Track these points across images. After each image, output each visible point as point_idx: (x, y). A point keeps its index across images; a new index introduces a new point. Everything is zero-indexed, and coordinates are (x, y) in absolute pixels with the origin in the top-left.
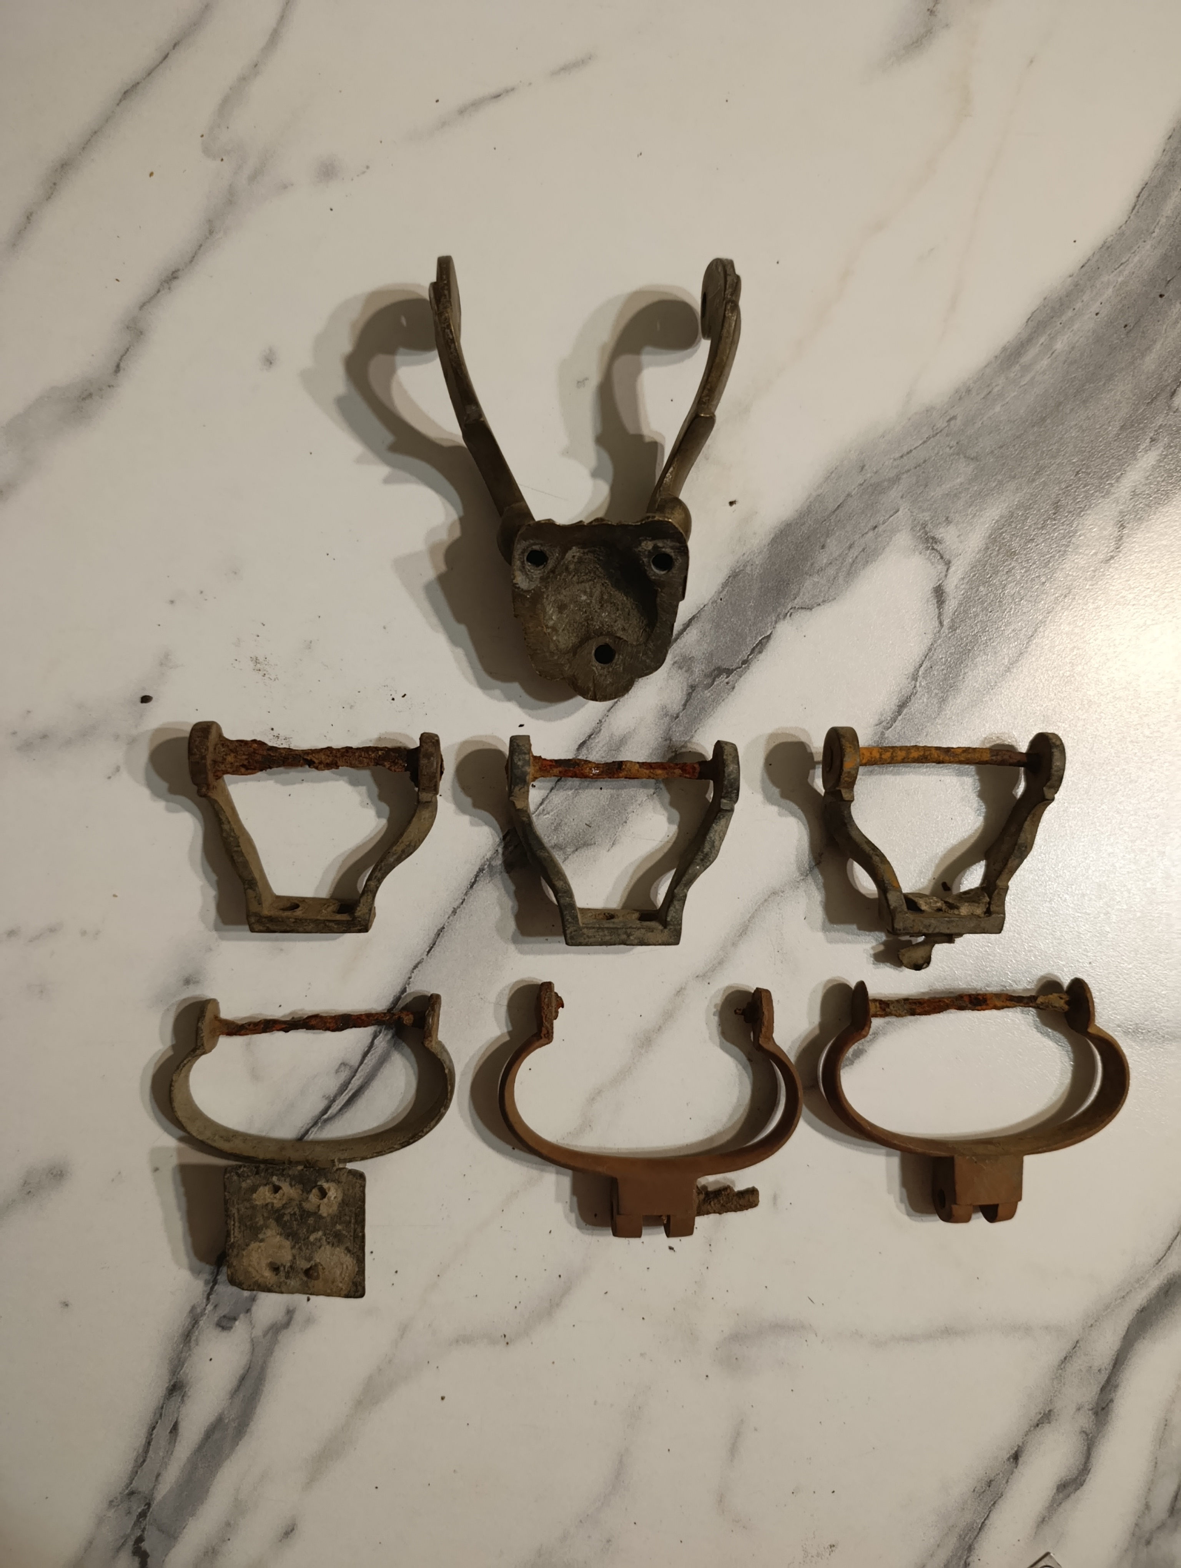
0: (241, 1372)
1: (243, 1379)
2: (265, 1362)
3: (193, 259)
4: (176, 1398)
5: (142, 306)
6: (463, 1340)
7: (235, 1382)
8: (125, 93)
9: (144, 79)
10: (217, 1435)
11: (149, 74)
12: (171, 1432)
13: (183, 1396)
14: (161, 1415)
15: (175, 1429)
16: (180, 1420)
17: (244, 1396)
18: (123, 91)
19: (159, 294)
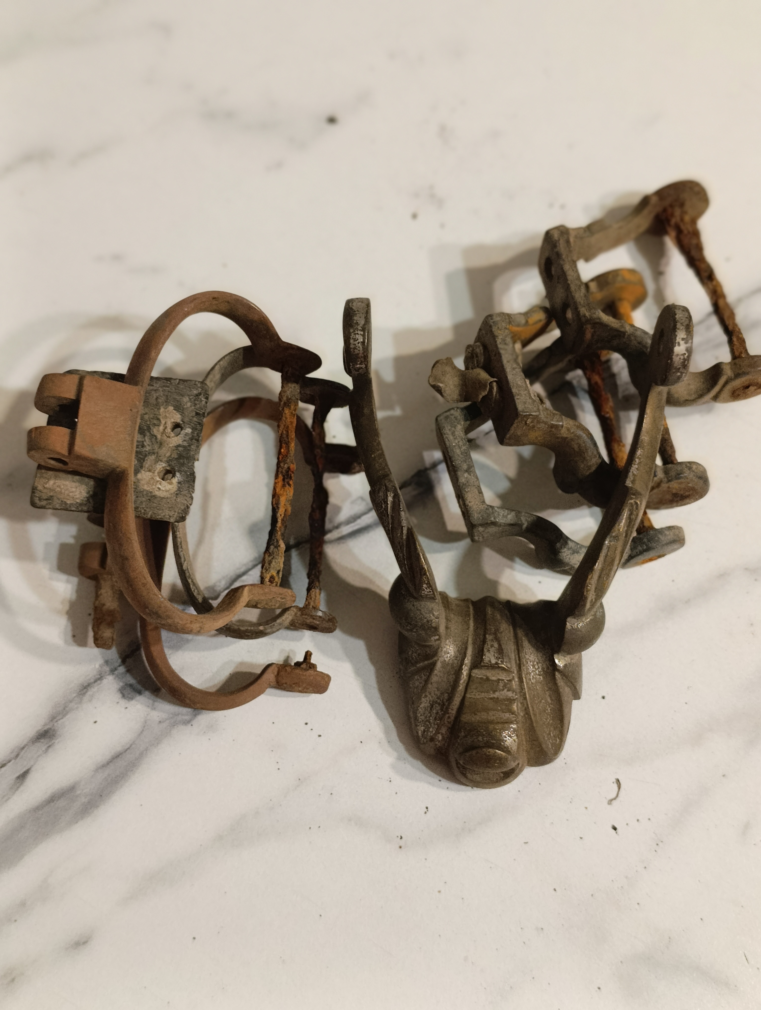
0: (119, 749)
1: (117, 756)
2: (146, 749)
4: (42, 745)
7: (108, 756)
10: (62, 803)
12: (18, 777)
13: (49, 747)
14: (17, 756)
15: (23, 776)
16: (32, 769)
17: (109, 775)
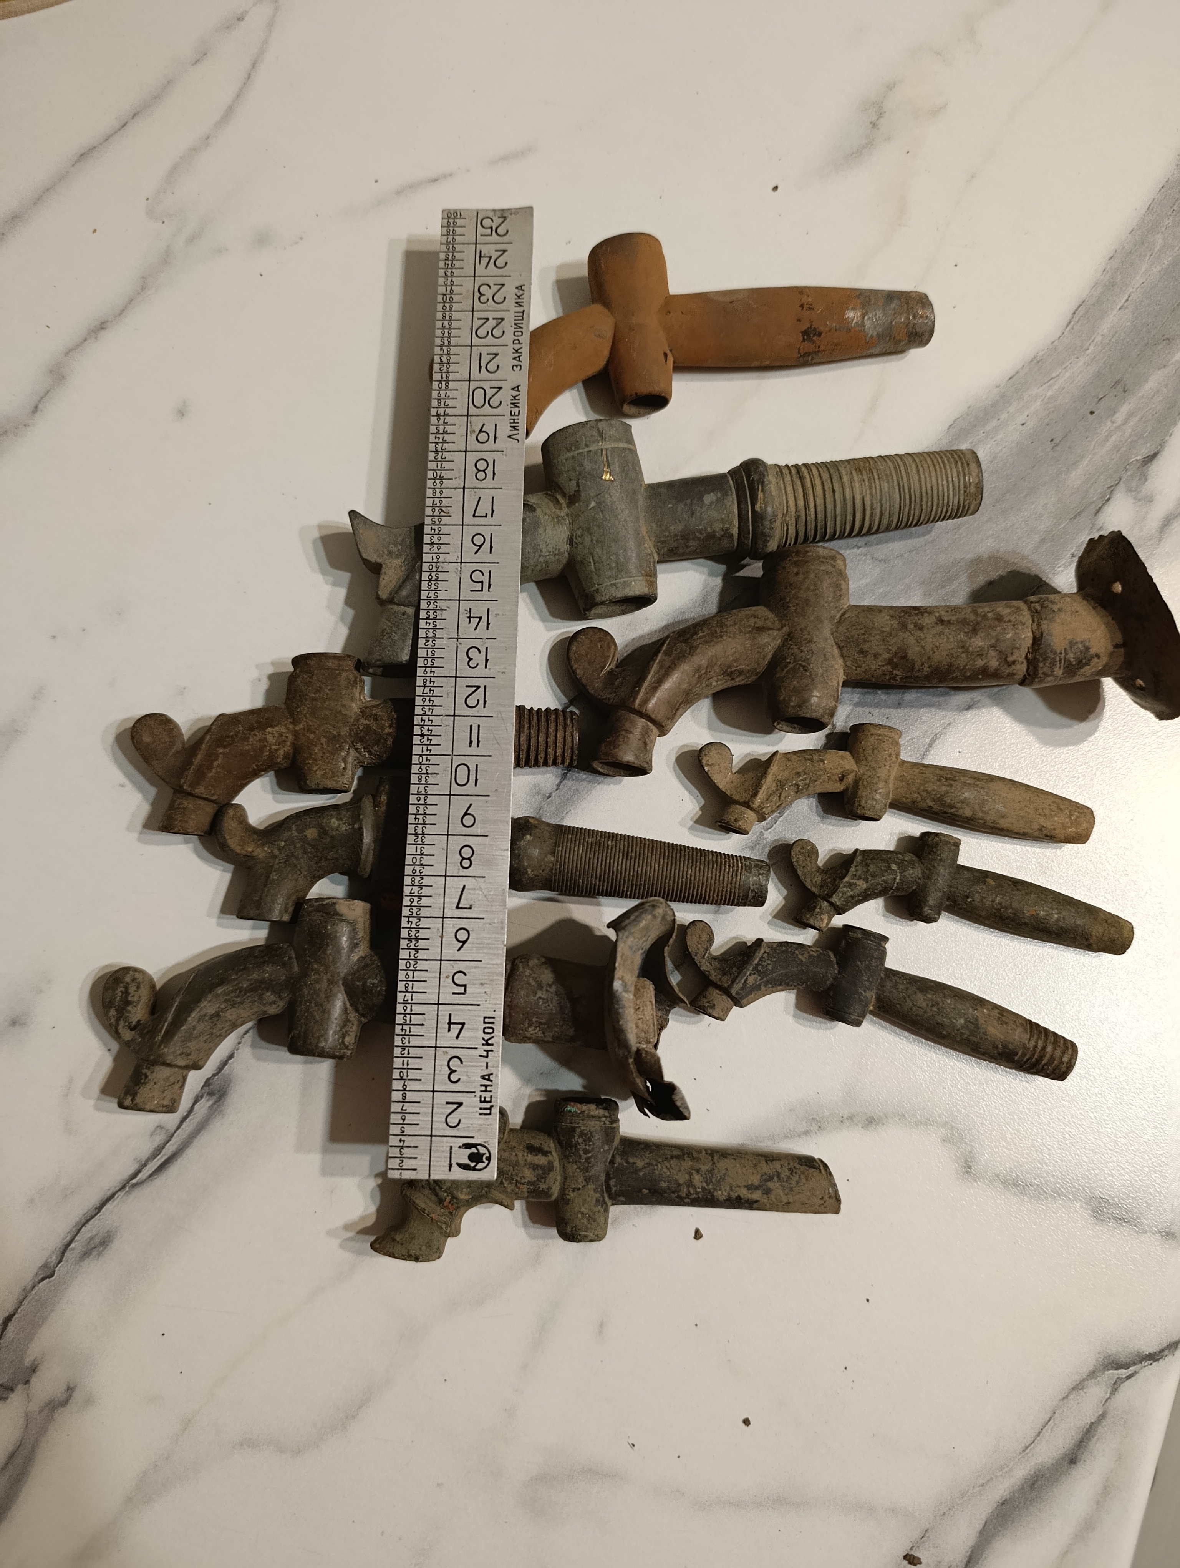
3: (122, 312)
5: (68, 352)
6: (249, 1443)
8: (82, 155)
9: (101, 144)
11: (107, 140)
18: (80, 153)
19: (86, 343)
